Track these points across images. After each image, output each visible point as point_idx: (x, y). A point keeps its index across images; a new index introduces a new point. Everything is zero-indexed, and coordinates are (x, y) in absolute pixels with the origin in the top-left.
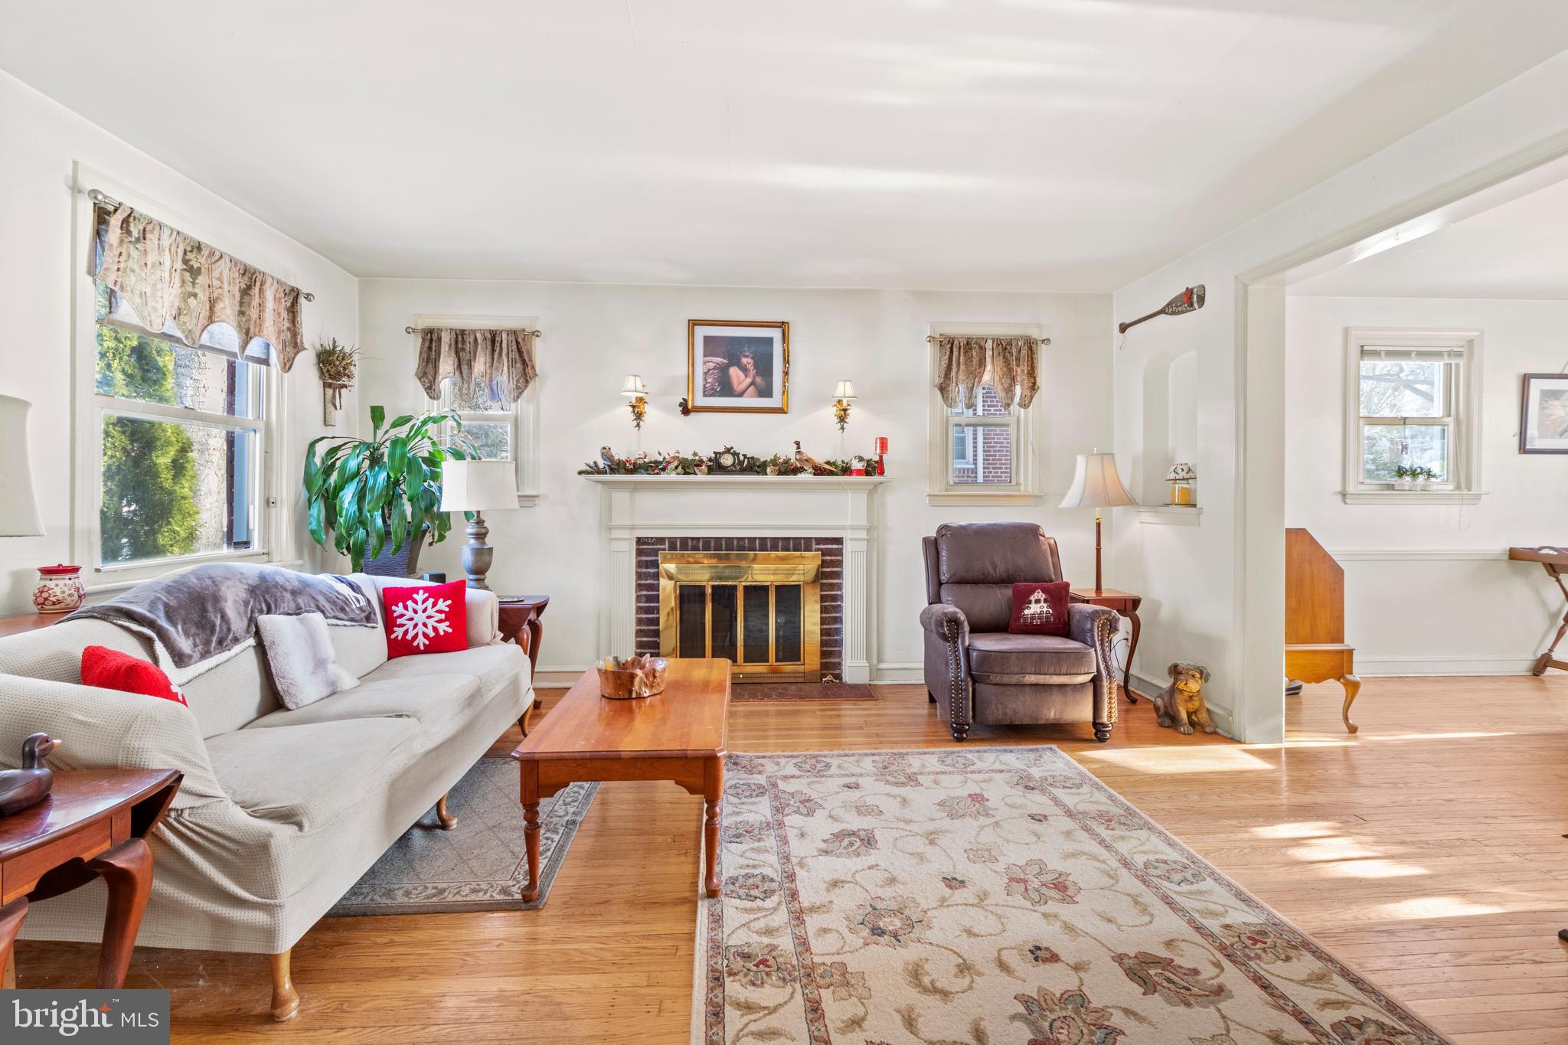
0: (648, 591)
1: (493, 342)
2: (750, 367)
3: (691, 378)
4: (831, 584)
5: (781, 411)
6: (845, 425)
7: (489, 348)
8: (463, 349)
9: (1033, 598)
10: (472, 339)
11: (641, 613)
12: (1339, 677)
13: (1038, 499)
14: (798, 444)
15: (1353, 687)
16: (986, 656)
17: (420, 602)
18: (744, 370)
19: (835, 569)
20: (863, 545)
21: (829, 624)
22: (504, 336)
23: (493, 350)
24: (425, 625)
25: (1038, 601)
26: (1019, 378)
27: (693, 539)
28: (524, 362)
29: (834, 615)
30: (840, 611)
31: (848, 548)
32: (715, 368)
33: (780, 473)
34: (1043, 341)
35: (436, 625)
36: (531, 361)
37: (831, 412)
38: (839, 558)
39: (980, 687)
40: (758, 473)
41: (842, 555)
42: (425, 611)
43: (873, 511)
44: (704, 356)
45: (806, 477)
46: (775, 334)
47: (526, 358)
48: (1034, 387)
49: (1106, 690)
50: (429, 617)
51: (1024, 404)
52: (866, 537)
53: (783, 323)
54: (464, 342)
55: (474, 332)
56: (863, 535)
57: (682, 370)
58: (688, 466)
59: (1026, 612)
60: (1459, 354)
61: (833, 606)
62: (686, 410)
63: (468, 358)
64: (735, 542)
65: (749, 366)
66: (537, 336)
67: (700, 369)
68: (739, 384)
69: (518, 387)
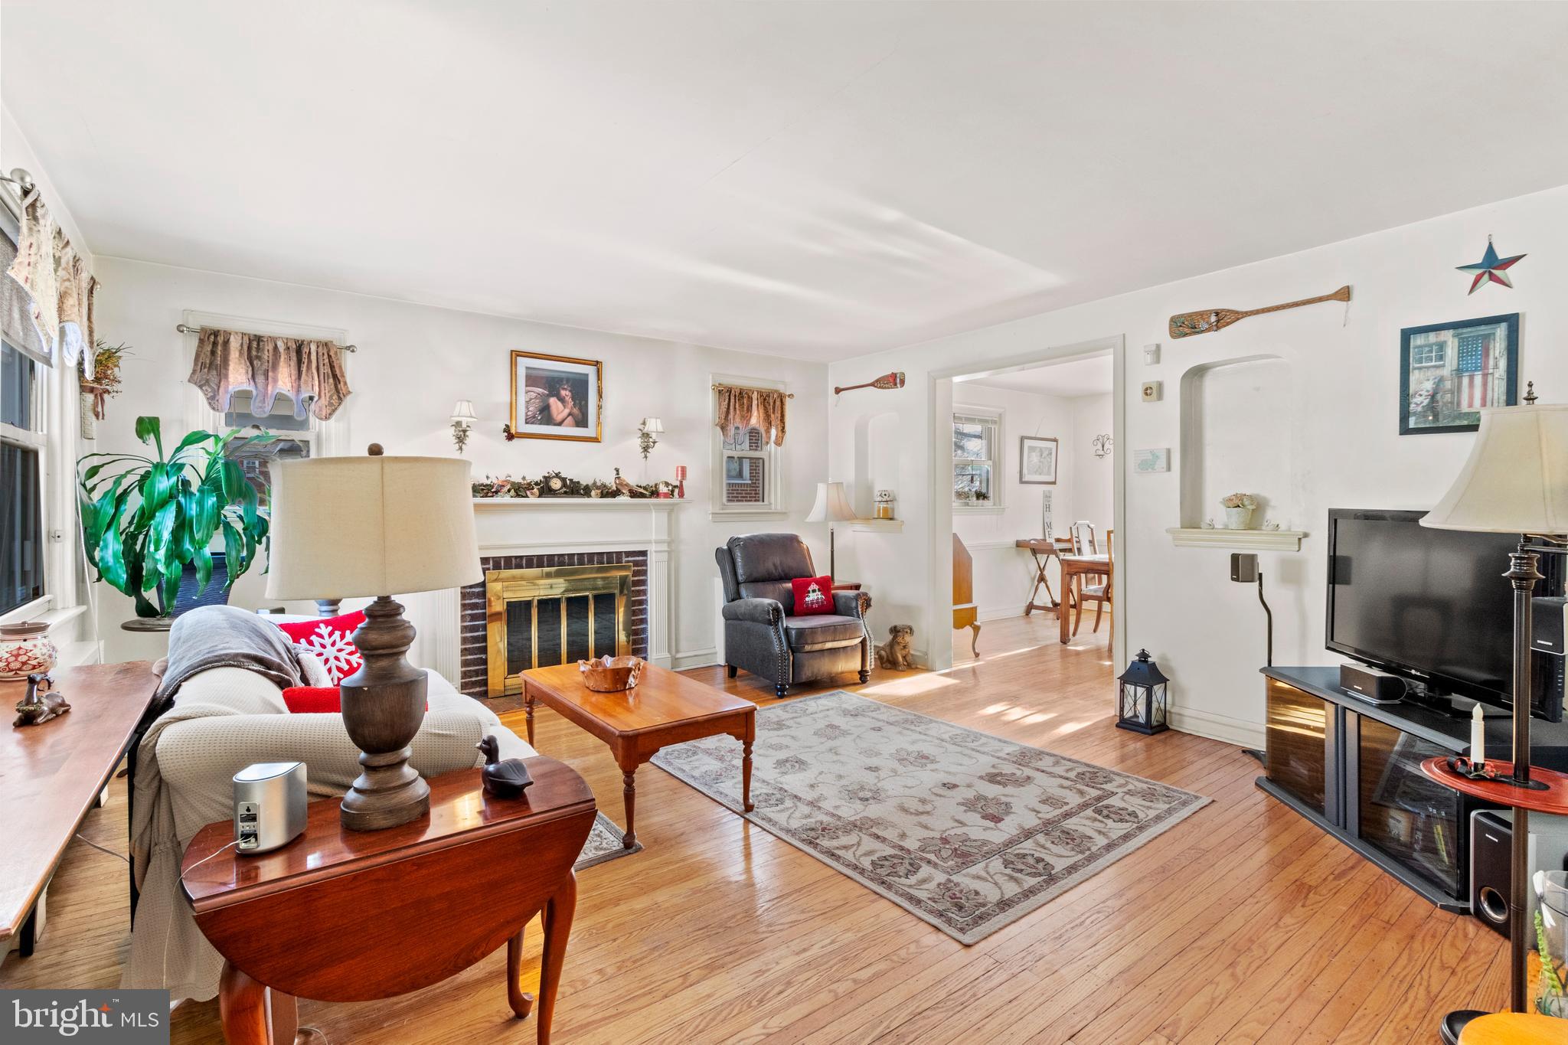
0: (472, 610)
1: (299, 351)
2: (569, 399)
3: (512, 407)
4: (638, 591)
5: (596, 440)
6: (648, 454)
7: (294, 358)
8: (258, 358)
9: (810, 589)
10: (271, 347)
11: (466, 632)
12: (971, 624)
13: (783, 514)
14: (617, 470)
15: (977, 629)
16: (801, 632)
17: (326, 636)
18: (562, 400)
19: (641, 578)
20: (665, 556)
21: (637, 625)
22: (313, 348)
23: (299, 362)
24: (337, 658)
25: (814, 591)
26: (773, 423)
27: (516, 557)
28: (335, 376)
29: (641, 617)
30: (646, 613)
31: (652, 560)
32: (536, 398)
33: (603, 496)
34: (789, 396)
35: (348, 657)
36: (343, 376)
37: (637, 442)
38: (644, 568)
39: (798, 655)
40: (583, 496)
41: (646, 566)
42: (333, 644)
43: (672, 527)
44: (526, 386)
45: (624, 499)
46: (591, 371)
47: (338, 372)
48: (783, 430)
49: (868, 648)
50: (340, 650)
51: (778, 443)
52: (666, 549)
53: (597, 362)
54: (258, 349)
55: (274, 340)
56: (665, 547)
57: (505, 398)
58: (520, 490)
59: (807, 599)
60: (995, 422)
61: (639, 609)
62: (510, 437)
63: (265, 367)
64: (556, 559)
65: (567, 398)
66: (353, 351)
67: (522, 399)
68: (559, 414)
69: (331, 404)
